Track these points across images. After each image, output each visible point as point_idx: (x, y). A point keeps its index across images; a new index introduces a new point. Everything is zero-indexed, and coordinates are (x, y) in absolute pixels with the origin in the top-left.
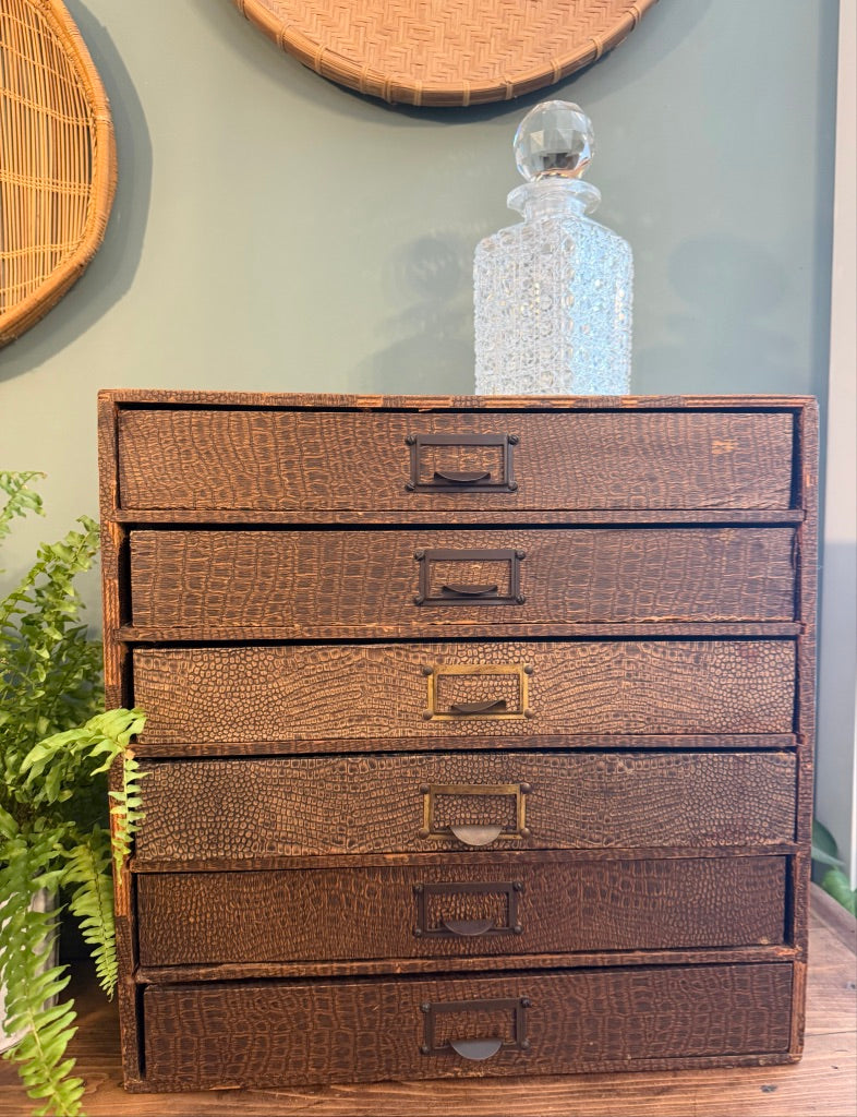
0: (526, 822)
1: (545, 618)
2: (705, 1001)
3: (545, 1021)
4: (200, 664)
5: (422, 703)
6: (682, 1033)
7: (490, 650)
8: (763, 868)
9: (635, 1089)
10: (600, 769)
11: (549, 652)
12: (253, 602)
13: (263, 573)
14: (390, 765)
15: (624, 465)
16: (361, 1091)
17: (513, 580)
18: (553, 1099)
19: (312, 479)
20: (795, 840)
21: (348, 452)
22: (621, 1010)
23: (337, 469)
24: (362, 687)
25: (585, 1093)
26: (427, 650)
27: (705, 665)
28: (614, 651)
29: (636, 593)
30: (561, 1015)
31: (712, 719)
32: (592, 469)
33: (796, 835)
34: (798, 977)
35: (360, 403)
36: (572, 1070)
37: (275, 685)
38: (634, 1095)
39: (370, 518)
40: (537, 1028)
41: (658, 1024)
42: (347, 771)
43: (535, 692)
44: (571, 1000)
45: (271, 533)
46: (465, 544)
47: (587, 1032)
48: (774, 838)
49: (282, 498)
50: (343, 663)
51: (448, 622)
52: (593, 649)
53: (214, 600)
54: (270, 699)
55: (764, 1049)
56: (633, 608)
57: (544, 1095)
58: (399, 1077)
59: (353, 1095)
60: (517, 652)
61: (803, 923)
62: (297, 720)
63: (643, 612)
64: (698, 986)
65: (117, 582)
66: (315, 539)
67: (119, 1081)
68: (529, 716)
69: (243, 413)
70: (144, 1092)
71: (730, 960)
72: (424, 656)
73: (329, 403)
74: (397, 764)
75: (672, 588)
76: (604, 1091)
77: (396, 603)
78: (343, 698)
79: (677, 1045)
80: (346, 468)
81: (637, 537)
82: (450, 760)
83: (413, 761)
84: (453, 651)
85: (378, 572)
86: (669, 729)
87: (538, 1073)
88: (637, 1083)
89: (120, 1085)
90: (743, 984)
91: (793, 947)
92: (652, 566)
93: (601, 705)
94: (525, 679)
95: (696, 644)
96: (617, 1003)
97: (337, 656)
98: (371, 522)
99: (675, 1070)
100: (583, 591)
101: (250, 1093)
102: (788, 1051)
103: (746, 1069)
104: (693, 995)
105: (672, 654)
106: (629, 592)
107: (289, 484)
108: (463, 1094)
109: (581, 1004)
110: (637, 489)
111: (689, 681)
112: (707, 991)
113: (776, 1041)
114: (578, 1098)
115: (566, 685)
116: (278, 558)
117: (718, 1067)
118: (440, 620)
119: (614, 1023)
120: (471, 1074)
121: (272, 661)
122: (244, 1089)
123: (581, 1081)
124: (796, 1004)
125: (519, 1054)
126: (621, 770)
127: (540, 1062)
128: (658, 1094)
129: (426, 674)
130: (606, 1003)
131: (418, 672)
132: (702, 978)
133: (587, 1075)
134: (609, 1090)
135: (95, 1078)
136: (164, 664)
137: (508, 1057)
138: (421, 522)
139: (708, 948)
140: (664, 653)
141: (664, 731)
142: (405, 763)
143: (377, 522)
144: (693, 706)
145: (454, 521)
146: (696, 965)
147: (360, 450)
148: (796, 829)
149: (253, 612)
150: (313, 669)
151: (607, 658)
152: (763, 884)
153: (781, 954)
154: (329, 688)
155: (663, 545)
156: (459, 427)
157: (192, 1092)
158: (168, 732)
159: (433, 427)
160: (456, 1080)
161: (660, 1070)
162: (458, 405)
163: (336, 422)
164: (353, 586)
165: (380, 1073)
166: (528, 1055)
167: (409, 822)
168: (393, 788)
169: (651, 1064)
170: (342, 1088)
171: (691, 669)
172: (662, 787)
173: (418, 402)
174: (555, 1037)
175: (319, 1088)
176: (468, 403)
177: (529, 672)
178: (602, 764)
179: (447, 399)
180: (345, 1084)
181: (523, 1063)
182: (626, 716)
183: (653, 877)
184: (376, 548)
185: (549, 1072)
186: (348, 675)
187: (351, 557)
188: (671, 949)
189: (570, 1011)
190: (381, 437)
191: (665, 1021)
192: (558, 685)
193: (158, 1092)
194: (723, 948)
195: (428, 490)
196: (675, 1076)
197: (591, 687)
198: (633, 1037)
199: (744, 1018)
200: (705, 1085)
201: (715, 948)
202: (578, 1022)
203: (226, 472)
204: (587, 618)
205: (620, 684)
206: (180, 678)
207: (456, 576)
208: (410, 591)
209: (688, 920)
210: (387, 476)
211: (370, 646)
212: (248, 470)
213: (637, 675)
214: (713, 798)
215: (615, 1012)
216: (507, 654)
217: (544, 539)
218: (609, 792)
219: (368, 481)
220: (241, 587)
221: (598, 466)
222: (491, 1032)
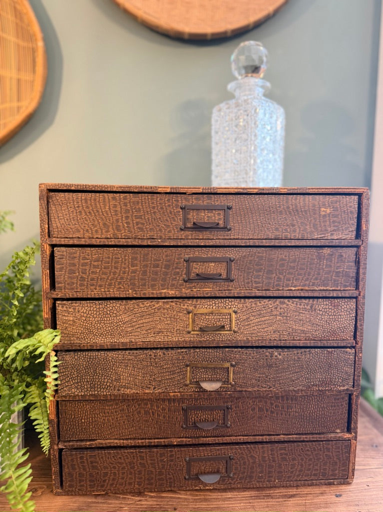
0: (233, 379)
1: (243, 288)
2: (311, 457)
3: (240, 465)
4: (86, 308)
5: (187, 326)
6: (301, 471)
7: (217, 302)
8: (338, 399)
9: (279, 496)
10: (266, 356)
11: (244, 304)
12: (110, 280)
13: (115, 267)
14: (172, 354)
15: (280, 219)
16: (159, 495)
17: (229, 271)
18: (243, 500)
19: (137, 224)
20: (353, 387)
21: (154, 212)
22: (274, 461)
23: (149, 220)
24: (160, 319)
25: (258, 497)
26: (189, 302)
27: (315, 310)
28: (274, 303)
29: (284, 277)
30: (247, 463)
31: (317, 333)
32: (265, 221)
33: (353, 385)
34: (353, 446)
35: (159, 190)
36: (252, 486)
37: (120, 317)
38: (279, 498)
39: (164, 243)
40: (236, 469)
41: (290, 467)
42: (153, 356)
43: (238, 321)
44: (252, 456)
45: (119, 249)
46: (207, 254)
47: (259, 470)
48: (344, 386)
49: (123, 233)
50: (151, 308)
51: (198, 289)
52: (265, 302)
53: (92, 279)
54: (118, 324)
55: (337, 478)
56: (283, 283)
57: (239, 498)
58: (175, 489)
59: (154, 497)
60: (230, 304)
61: (356, 423)
62: (130, 333)
63: (287, 286)
64: (308, 450)
65: (48, 271)
66: (139, 252)
67: (51, 490)
68: (235, 332)
69: (106, 195)
70: (62, 495)
71: (322, 439)
72: (188, 305)
73: (145, 190)
74: (175, 353)
75: (301, 274)
76: (266, 496)
77: (175, 281)
78: (151, 323)
79: (299, 475)
80: (153, 220)
81: (285, 252)
82: (199, 351)
83: (182, 352)
84: (201, 302)
85: (167, 267)
86: (298, 338)
87: (237, 487)
88: (280, 493)
89: (52, 491)
90: (328, 450)
91: (351, 434)
92: (292, 265)
93: (267, 327)
94: (234, 315)
95: (311, 300)
96: (272, 458)
97: (148, 305)
98: (164, 244)
99: (297, 486)
100: (260, 276)
101: (110, 496)
102: (347, 478)
103: (329, 486)
104: (306, 454)
105: (300, 305)
106: (281, 276)
107: (127, 227)
108: (203, 497)
109: (256, 458)
110: (286, 230)
111: (308, 316)
112: (312, 453)
113: (342, 474)
114: (254, 499)
115: (252, 318)
116: (122, 260)
117: (316, 485)
118: (195, 289)
119: (270, 467)
120: (207, 488)
121: (119, 307)
122: (107, 494)
123: (255, 491)
124: (352, 458)
125: (228, 479)
126: (276, 356)
127: (238, 483)
128: (290, 498)
129: (189, 313)
130: (267, 458)
131: (185, 312)
132: (310, 447)
133: (258, 489)
134: (268, 496)
135: (41, 488)
136: (70, 308)
137: (224, 481)
138: (187, 244)
139: (312, 434)
140: (297, 304)
141: (296, 339)
142: (179, 353)
143: (167, 244)
144: (309, 328)
145: (202, 244)
146: (307, 441)
147: (159, 211)
148: (354, 383)
149: (110, 285)
150: (138, 311)
151: (271, 306)
152: (338, 406)
153: (345, 437)
154: (145, 319)
155: (297, 255)
156: (205, 201)
157: (84, 495)
158: (72, 339)
159: (193, 201)
160: (200, 490)
161: (290, 486)
162: (204, 191)
163: (148, 198)
164: (156, 273)
165: (166, 487)
166: (232, 480)
167: (181, 379)
168: (173, 364)
169: (286, 484)
170: (150, 494)
171: (309, 312)
172: (294, 364)
173: (186, 190)
174: (244, 472)
175: (140, 494)
176: (209, 190)
177: (235, 312)
178: (267, 354)
179: (200, 188)
180: (151, 492)
181: (230, 483)
182: (279, 332)
183: (289, 403)
184: (167, 256)
185: (241, 487)
186: (153, 313)
187: (155, 260)
188: (296, 434)
189: (251, 461)
190: (169, 206)
191: (293, 465)
192: (249, 318)
193: (68, 495)
194: (319, 434)
195: (191, 230)
196: (297, 489)
197: (263, 319)
198: (279, 472)
199: (328, 464)
200: (310, 494)
201: (316, 434)
202: (255, 466)
203: (98, 221)
204: (262, 288)
205: (276, 318)
206: (77, 314)
207: (202, 269)
208: (181, 275)
209: (304, 421)
210: (172, 224)
211: (163, 300)
212: (108, 221)
213: (284, 314)
214: (317, 368)
215: (271, 461)
216: (225, 304)
217: (243, 252)
218: (270, 366)
219: (163, 226)
220: (105, 274)
221: (268, 219)
222: (216, 470)
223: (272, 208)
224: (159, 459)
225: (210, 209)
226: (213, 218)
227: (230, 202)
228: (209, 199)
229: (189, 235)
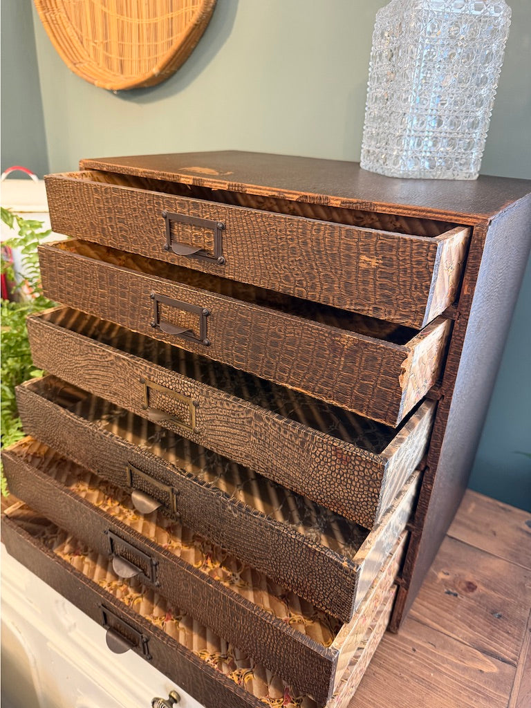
3: (158, 655)
11: (207, 397)
13: (85, 284)
17: (202, 329)
19: (121, 231)
24: (114, 377)
26: (142, 368)
27: (308, 451)
37: (77, 358)
46: (177, 295)
50: (104, 358)
52: (234, 407)
54: (76, 365)
60: (189, 390)
72: (141, 371)
78: (106, 379)
84: (155, 373)
85: (134, 299)
94: (194, 408)
97: (101, 354)
105: (286, 433)
107: (111, 231)
110: (300, 282)
111: (296, 456)
115: (217, 423)
116: (90, 277)
121: (75, 345)
129: (143, 382)
131: (139, 379)
150: (92, 357)
154: (99, 370)
171: (298, 450)
177: (196, 405)
186: (107, 367)
187: (121, 286)
190: (151, 209)
192: (213, 421)
197: (232, 431)
221: (274, 258)
223: (281, 239)
225: (198, 224)
226: (202, 239)
227: (222, 218)
228: (196, 208)
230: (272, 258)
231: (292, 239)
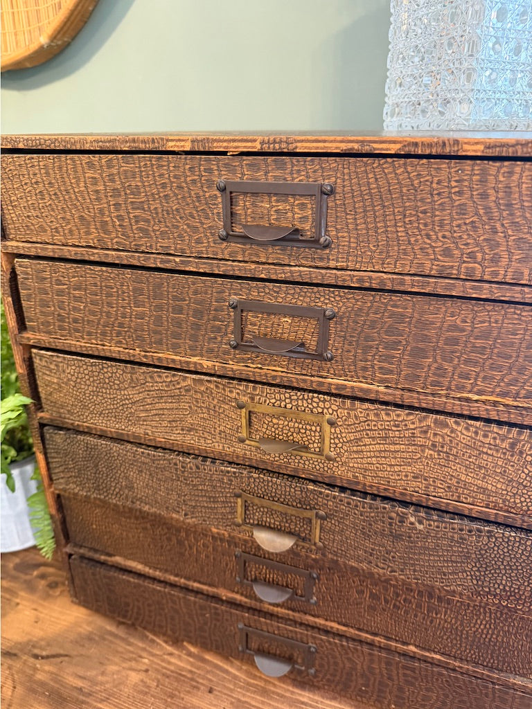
0: (320, 538)
1: (352, 377)
2: (465, 698)
4: (73, 368)
5: (238, 428)
7: (296, 397)
10: (391, 518)
11: (352, 410)
12: (104, 326)
13: (108, 303)
14: (210, 470)
15: (459, 226)
16: (201, 654)
17: (324, 338)
19: (137, 222)
21: (165, 196)
23: (157, 213)
24: (190, 407)
26: (241, 388)
27: (521, 453)
28: (420, 421)
29: (455, 368)
31: (518, 501)
32: (418, 228)
35: (171, 146)
36: (348, 696)
37: (126, 392)
39: (187, 266)
42: (179, 466)
43: (337, 441)
44: (349, 659)
45: (109, 269)
46: (276, 298)
47: (361, 681)
49: (114, 239)
50: (174, 385)
51: (260, 366)
52: (398, 416)
53: (76, 321)
54: (124, 402)
56: (450, 382)
59: (193, 655)
60: (321, 404)
62: (144, 421)
63: (461, 388)
64: (459, 687)
65: (10, 299)
66: (144, 279)
68: (329, 459)
69: (76, 157)
72: (239, 392)
73: (142, 147)
74: (216, 471)
75: (500, 368)
77: (215, 343)
78: (175, 412)
80: (165, 213)
81: (465, 309)
82: (259, 478)
83: (228, 472)
84: (263, 392)
85: (198, 314)
86: (470, 500)
90: (503, 700)
92: (479, 343)
93: (401, 465)
94: (327, 427)
95: (515, 430)
96: (387, 673)
97: (169, 380)
98: (187, 269)
100: (394, 357)
101: (136, 630)
104: (454, 691)
105: (485, 436)
106: (446, 365)
107: (119, 225)
110: (472, 255)
111: (500, 463)
115: (367, 441)
116: (117, 292)
118: (253, 363)
121: (122, 374)
126: (412, 523)
127: (323, 684)
129: (241, 407)
130: (378, 670)
131: (234, 404)
136: (51, 363)
138: (231, 273)
140: (476, 433)
141: (464, 500)
142: (222, 471)
143: (192, 269)
144: (499, 486)
145: (263, 276)
147: (176, 195)
149: (104, 334)
150: (152, 386)
151: (412, 426)
154: (165, 403)
155: (496, 322)
156: (269, 173)
158: (62, 411)
159: (244, 173)
162: (266, 148)
163: (152, 165)
164: (179, 324)
166: (314, 677)
167: (227, 513)
168: (214, 487)
170: (189, 647)
171: (505, 454)
172: (451, 546)
173: (225, 144)
174: (336, 675)
176: (277, 146)
177: (332, 424)
178: (394, 515)
179: (255, 141)
182: (425, 480)
183: (434, 604)
184: (196, 293)
186: (178, 395)
187: (175, 298)
190: (194, 181)
192: (360, 439)
195: (240, 240)
197: (392, 448)
198: (397, 697)
202: (354, 673)
203: (71, 212)
204: (396, 384)
205: (423, 451)
206: (63, 376)
207: (267, 327)
208: (226, 334)
209: (461, 640)
210: (202, 223)
211: (194, 376)
212: (86, 211)
213: (442, 447)
214: (502, 567)
215: (385, 678)
216: (311, 404)
217: (357, 300)
218: (397, 537)
219: (185, 227)
220: (93, 313)
221: (426, 225)
222: (287, 656)
223: (439, 194)
224: (199, 612)
225: (281, 192)
226: (290, 214)
227: (329, 177)
228: (278, 169)
229: (237, 252)
230: (421, 226)
231: (460, 193)
